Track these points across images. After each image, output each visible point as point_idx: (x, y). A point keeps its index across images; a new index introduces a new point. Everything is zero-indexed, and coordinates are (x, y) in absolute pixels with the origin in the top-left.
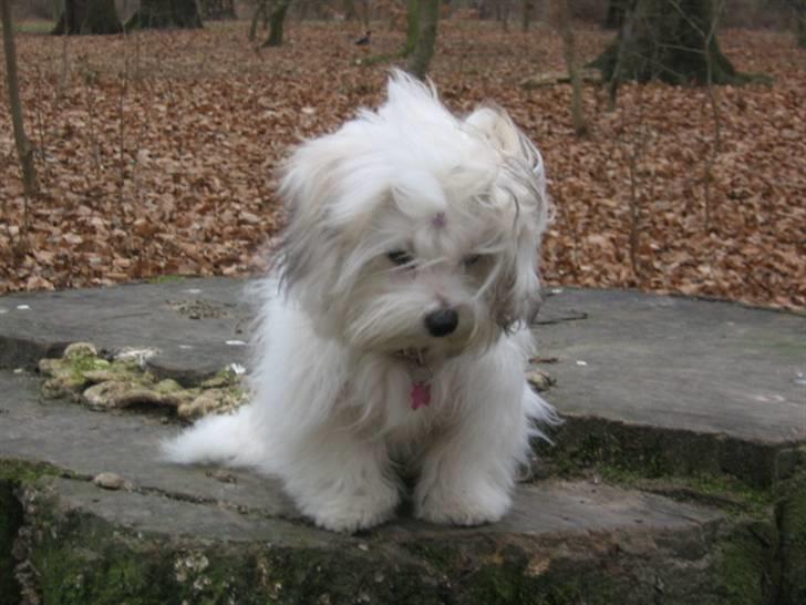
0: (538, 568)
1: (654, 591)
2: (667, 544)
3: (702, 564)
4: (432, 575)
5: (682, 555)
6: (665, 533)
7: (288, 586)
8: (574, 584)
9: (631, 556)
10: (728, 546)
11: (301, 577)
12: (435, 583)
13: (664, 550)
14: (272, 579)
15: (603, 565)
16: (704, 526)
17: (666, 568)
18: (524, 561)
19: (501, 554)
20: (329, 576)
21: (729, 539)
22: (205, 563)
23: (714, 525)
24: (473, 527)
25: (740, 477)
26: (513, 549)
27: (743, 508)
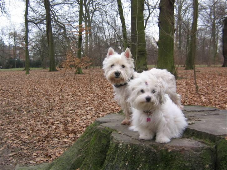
0: (170, 151)
1: (189, 156)
2: (193, 149)
3: (199, 153)
4: (153, 150)
5: (196, 151)
6: (193, 147)
7: (131, 149)
8: (175, 154)
9: (186, 150)
10: (205, 151)
11: (134, 148)
12: (153, 151)
13: (192, 150)
14: (130, 148)
15: (180, 151)
16: (201, 147)
17: (192, 153)
18: (167, 149)
19: (165, 148)
20: (138, 148)
21: (205, 150)
22: (122, 145)
23: (203, 147)
24: (162, 143)
25: (211, 140)
26: (166, 147)
27: (210, 145)
